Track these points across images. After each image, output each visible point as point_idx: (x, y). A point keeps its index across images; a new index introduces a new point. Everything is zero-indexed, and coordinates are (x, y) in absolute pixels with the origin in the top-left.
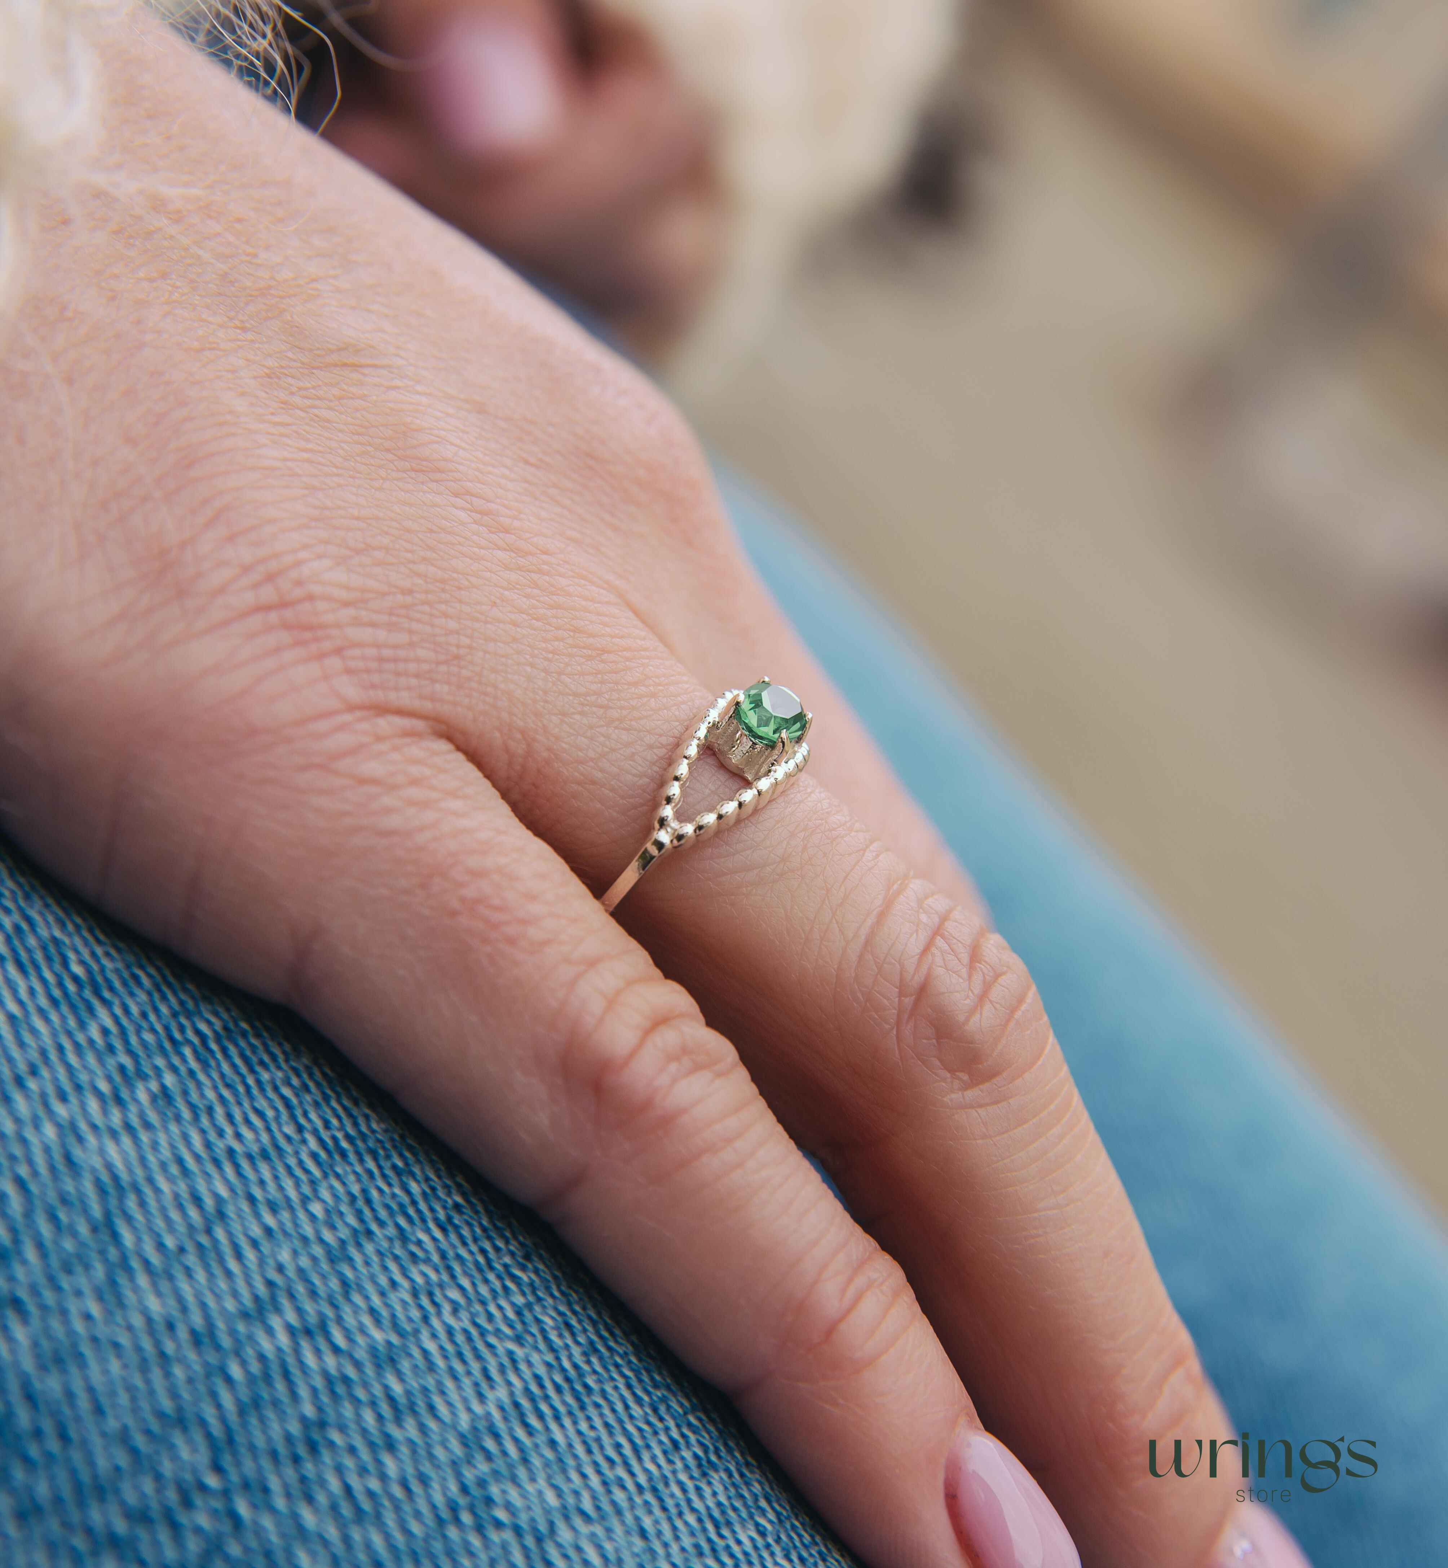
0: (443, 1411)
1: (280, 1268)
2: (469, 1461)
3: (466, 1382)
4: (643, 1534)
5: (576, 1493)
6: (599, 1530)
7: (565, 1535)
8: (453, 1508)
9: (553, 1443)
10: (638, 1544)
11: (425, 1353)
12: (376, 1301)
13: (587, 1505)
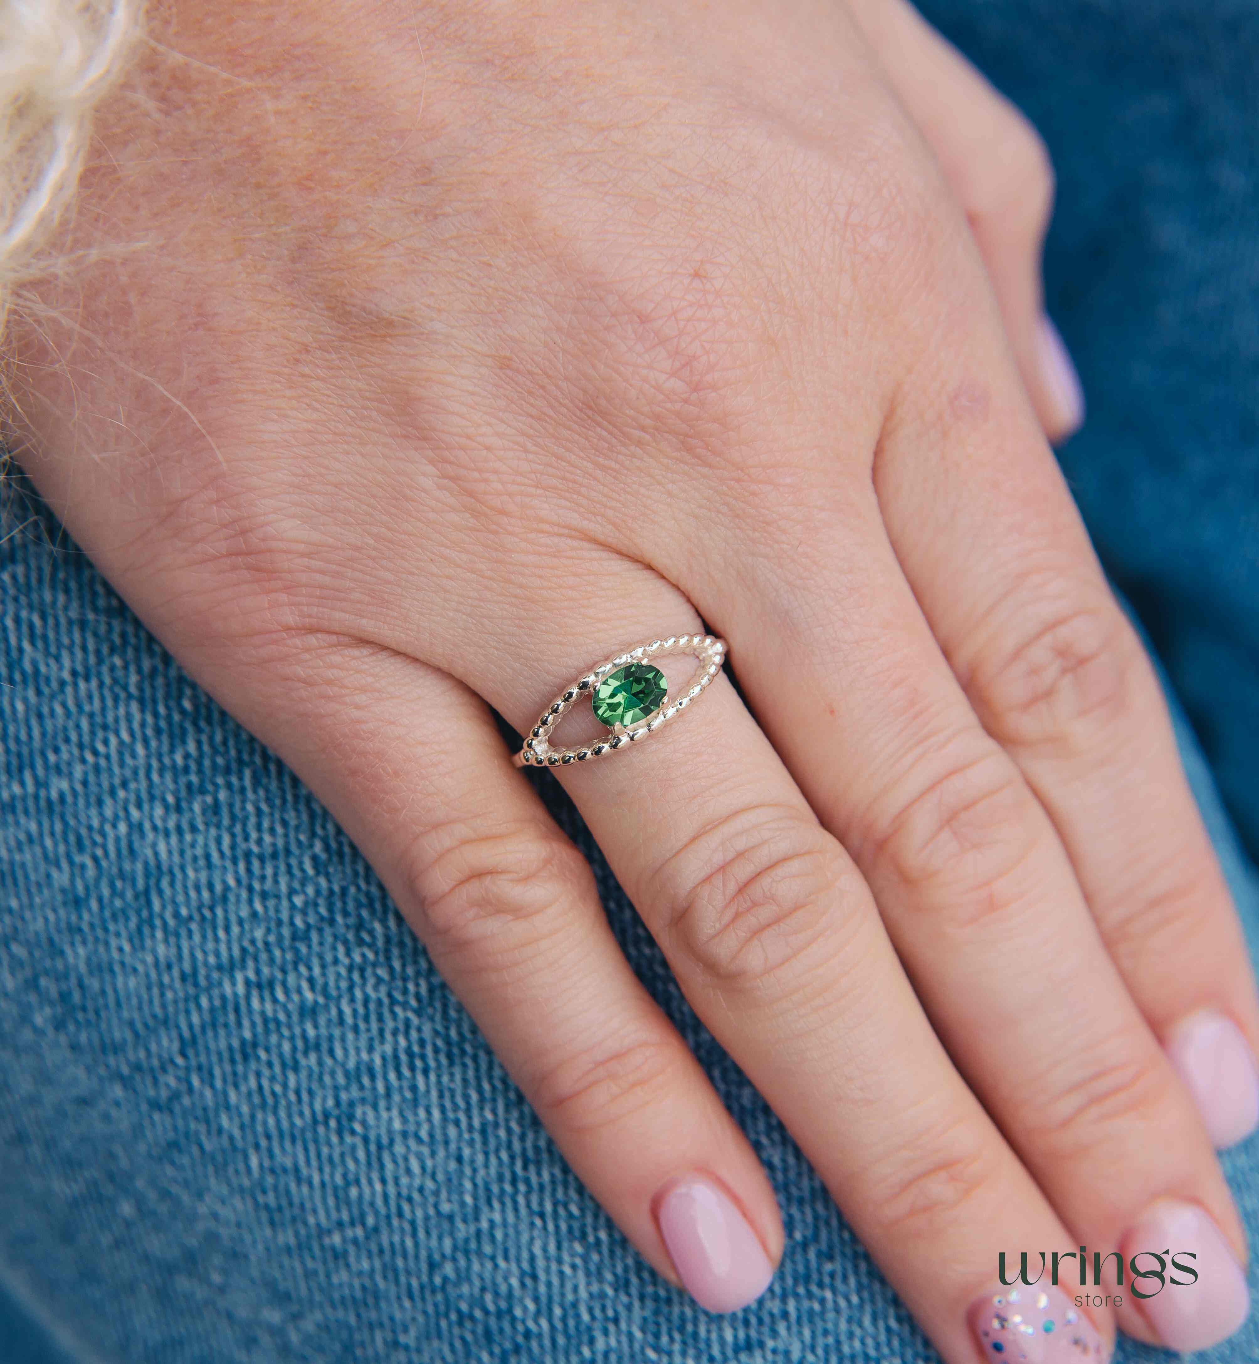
0: (339, 1053)
1: (253, 942)
2: (347, 1088)
3: (364, 1037)
4: (459, 1159)
5: (418, 1124)
6: (425, 1150)
7: (399, 1149)
8: (327, 1116)
9: (414, 1088)
10: (453, 1165)
11: (340, 1013)
12: (317, 971)
13: (424, 1134)
